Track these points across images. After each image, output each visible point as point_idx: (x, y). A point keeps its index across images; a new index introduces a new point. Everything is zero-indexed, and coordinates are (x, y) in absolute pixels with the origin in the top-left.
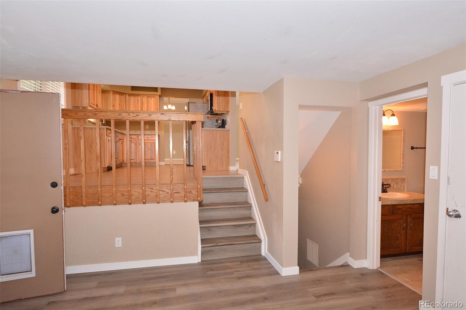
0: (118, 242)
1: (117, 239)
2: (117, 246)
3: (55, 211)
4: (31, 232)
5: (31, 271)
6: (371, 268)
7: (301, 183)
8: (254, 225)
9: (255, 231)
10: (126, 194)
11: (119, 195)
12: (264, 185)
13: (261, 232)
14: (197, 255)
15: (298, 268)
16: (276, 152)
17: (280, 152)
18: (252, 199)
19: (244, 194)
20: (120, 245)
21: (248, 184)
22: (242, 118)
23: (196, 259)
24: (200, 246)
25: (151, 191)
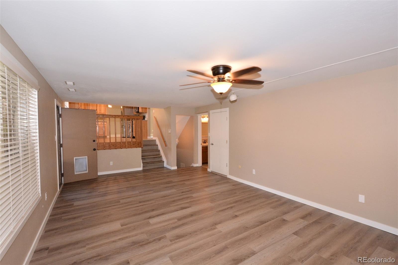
0: (111, 163)
1: (111, 162)
2: (111, 165)
3: (95, 150)
4: (87, 157)
5: (86, 171)
6: (199, 166)
7: (178, 142)
8: (161, 157)
9: (161, 159)
10: (114, 145)
11: (112, 146)
12: (165, 142)
13: (164, 159)
14: (141, 167)
15: (177, 167)
16: (169, 130)
17: (170, 130)
18: (160, 148)
19: (156, 146)
20: (112, 165)
21: (158, 142)
22: (154, 117)
23: (141, 169)
24: (142, 164)
25: (124, 144)
